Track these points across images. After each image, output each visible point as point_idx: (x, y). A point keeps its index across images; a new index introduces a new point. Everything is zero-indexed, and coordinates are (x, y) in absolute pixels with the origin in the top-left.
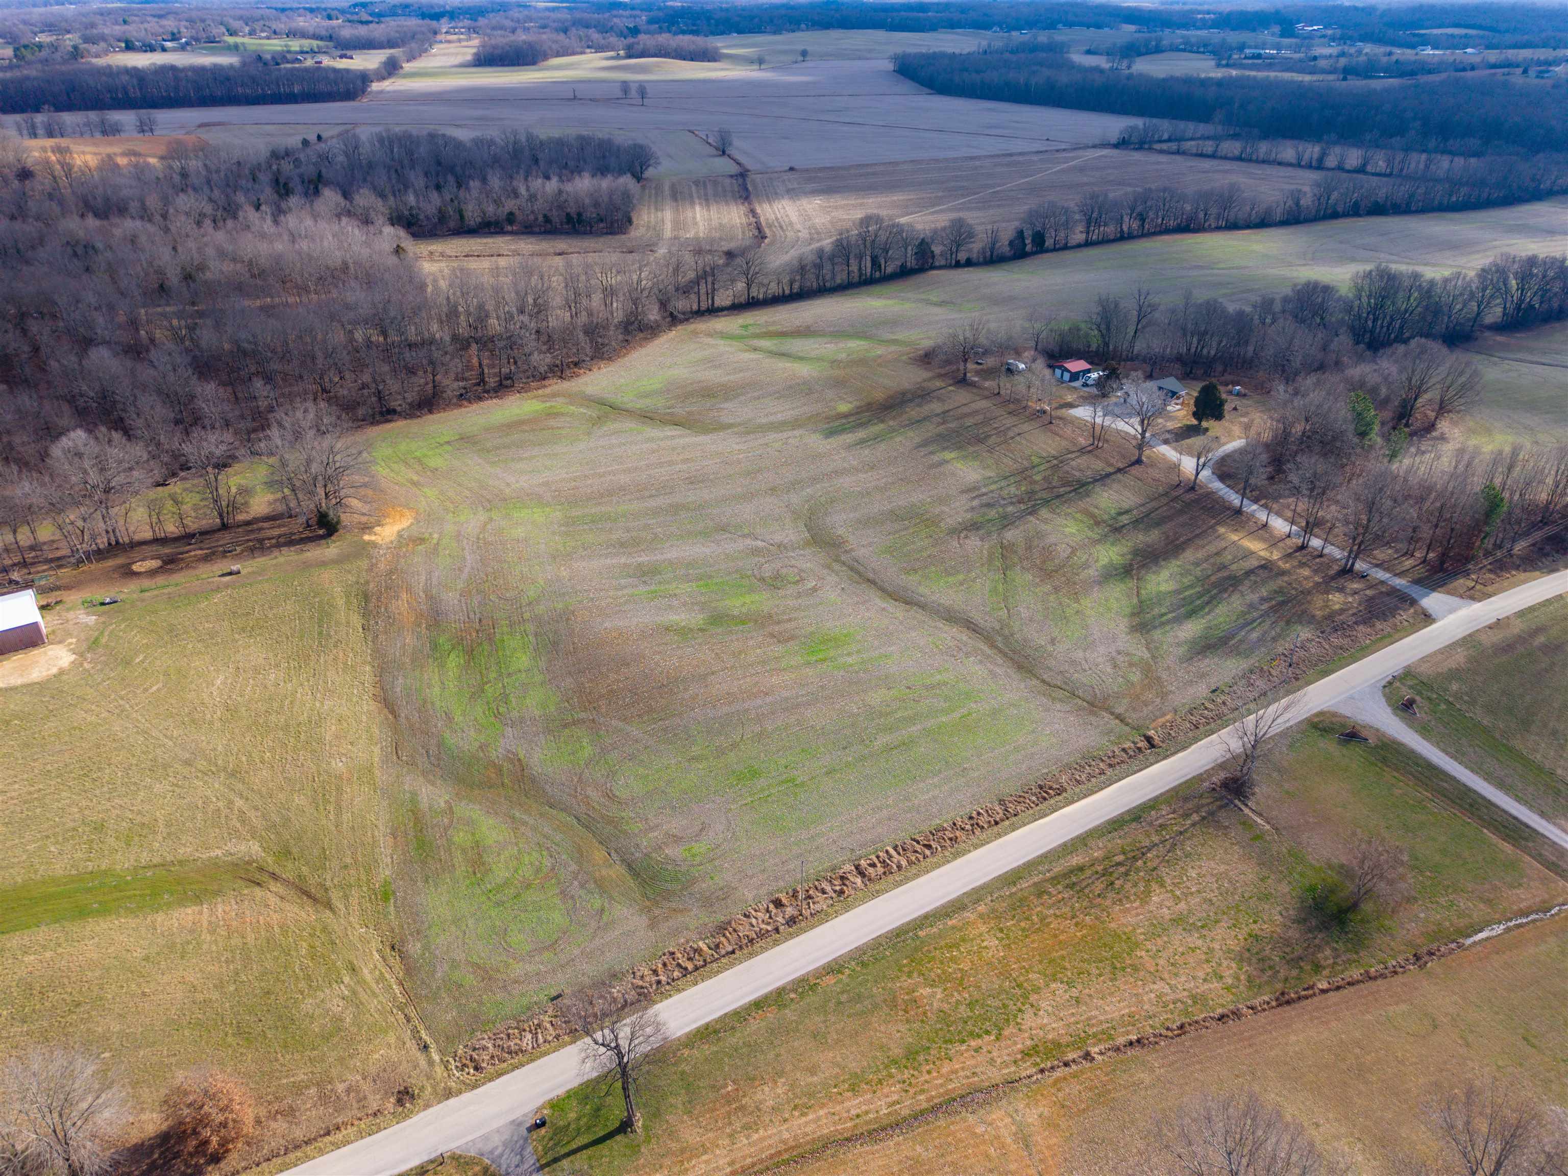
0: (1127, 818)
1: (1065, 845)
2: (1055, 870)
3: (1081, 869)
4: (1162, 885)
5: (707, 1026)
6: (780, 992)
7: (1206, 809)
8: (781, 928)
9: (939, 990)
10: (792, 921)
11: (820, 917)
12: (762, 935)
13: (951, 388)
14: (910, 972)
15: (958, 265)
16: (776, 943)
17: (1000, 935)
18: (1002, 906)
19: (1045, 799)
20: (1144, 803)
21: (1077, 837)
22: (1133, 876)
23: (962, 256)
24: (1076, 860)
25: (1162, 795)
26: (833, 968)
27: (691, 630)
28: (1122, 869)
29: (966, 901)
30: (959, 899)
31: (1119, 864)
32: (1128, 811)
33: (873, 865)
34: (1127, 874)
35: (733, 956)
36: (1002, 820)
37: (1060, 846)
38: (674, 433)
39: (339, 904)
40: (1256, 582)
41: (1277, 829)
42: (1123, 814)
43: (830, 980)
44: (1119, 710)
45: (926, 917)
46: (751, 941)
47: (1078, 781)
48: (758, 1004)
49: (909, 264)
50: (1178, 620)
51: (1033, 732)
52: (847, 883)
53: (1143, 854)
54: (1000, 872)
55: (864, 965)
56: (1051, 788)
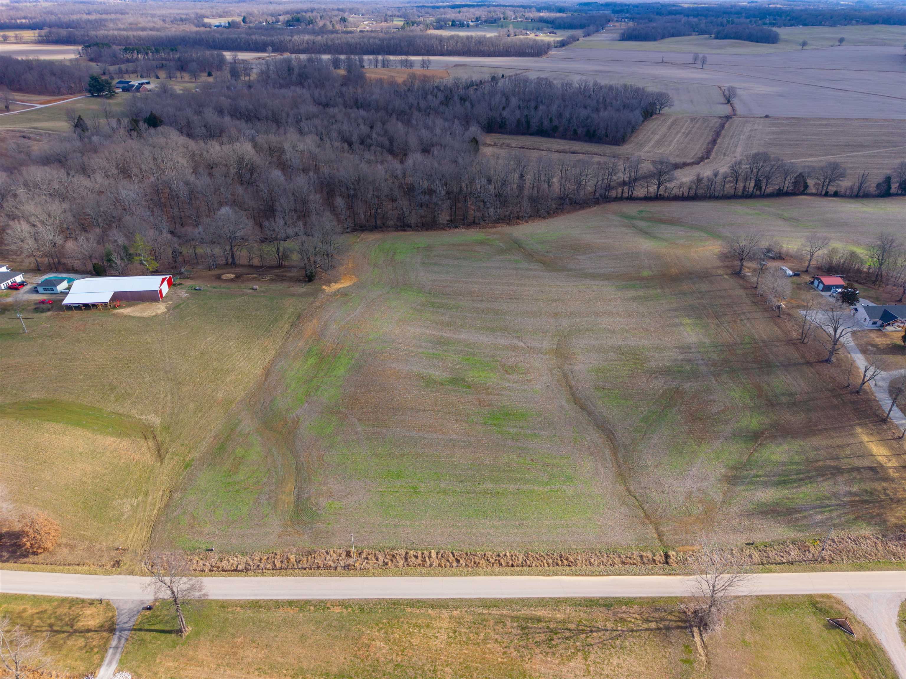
0: (601, 602)
1: (542, 599)
2: (523, 612)
3: (539, 620)
4: (585, 659)
5: (258, 601)
6: (307, 602)
7: (667, 623)
8: (338, 568)
9: (387, 648)
10: (347, 567)
11: (364, 572)
12: (327, 567)
13: (726, 277)
14: (382, 628)
15: (827, 194)
16: (330, 575)
17: (451, 634)
18: (468, 618)
19: (557, 564)
20: (623, 598)
21: (555, 598)
22: (571, 642)
23: (832, 189)
24: (540, 613)
25: (640, 598)
26: (344, 604)
27: (435, 382)
28: (567, 634)
29: (450, 604)
30: (446, 601)
31: (569, 630)
32: (606, 598)
33: (416, 557)
34: (567, 638)
35: (303, 571)
36: (518, 566)
37: (538, 598)
38: (537, 267)
39: (166, 461)
41: (709, 663)
42: (600, 598)
43: (337, 610)
44: (663, 528)
45: (419, 601)
46: (319, 567)
47: (590, 563)
48: (291, 603)
49: (785, 189)
50: (765, 484)
51: (589, 519)
52: (394, 560)
53: (591, 631)
54: (482, 597)
55: (362, 610)
56: (567, 559)
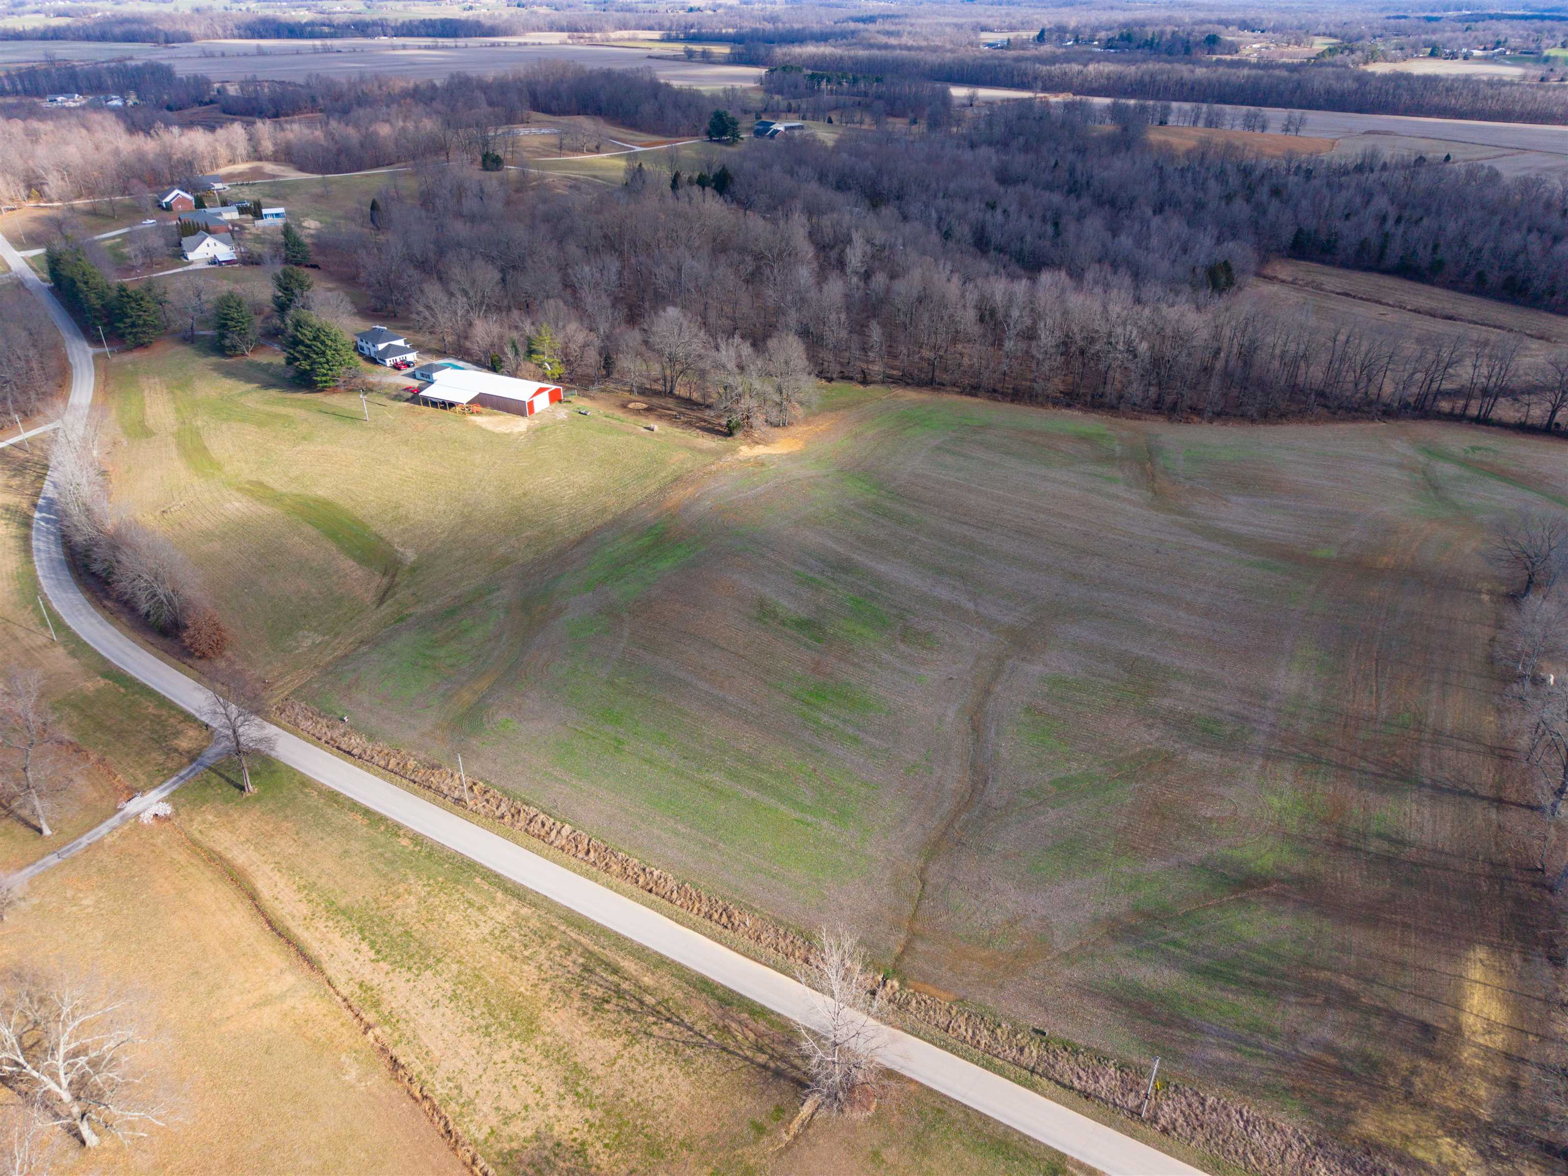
0: (719, 992)
1: (644, 948)
2: (607, 952)
3: (615, 971)
4: (625, 1046)
5: (338, 794)
6: (382, 819)
7: (783, 1066)
8: (449, 798)
9: (415, 908)
10: (458, 801)
11: (471, 815)
12: (438, 791)
14: (429, 885)
16: (433, 801)
17: (497, 932)
18: (534, 923)
19: (710, 917)
20: (753, 1002)
21: (661, 955)
22: (627, 1018)
24: (629, 965)
25: (779, 1015)
26: (417, 839)
28: (633, 1006)
29: (529, 897)
30: (526, 889)
31: (641, 1003)
32: (731, 990)
33: (543, 825)
34: (628, 1010)
35: (411, 784)
36: (657, 894)
37: (640, 945)
39: (385, 605)
40: (1369, 1027)
41: (788, 1147)
42: (722, 986)
43: (405, 842)
44: (920, 946)
45: (497, 876)
46: (430, 787)
47: (758, 938)
48: (367, 812)
50: (1173, 962)
51: (817, 881)
52: (516, 817)
53: (668, 1020)
54: (573, 907)
55: (430, 855)
56: (729, 917)
